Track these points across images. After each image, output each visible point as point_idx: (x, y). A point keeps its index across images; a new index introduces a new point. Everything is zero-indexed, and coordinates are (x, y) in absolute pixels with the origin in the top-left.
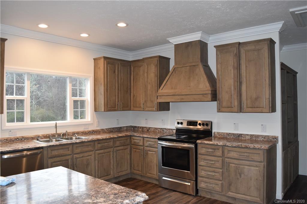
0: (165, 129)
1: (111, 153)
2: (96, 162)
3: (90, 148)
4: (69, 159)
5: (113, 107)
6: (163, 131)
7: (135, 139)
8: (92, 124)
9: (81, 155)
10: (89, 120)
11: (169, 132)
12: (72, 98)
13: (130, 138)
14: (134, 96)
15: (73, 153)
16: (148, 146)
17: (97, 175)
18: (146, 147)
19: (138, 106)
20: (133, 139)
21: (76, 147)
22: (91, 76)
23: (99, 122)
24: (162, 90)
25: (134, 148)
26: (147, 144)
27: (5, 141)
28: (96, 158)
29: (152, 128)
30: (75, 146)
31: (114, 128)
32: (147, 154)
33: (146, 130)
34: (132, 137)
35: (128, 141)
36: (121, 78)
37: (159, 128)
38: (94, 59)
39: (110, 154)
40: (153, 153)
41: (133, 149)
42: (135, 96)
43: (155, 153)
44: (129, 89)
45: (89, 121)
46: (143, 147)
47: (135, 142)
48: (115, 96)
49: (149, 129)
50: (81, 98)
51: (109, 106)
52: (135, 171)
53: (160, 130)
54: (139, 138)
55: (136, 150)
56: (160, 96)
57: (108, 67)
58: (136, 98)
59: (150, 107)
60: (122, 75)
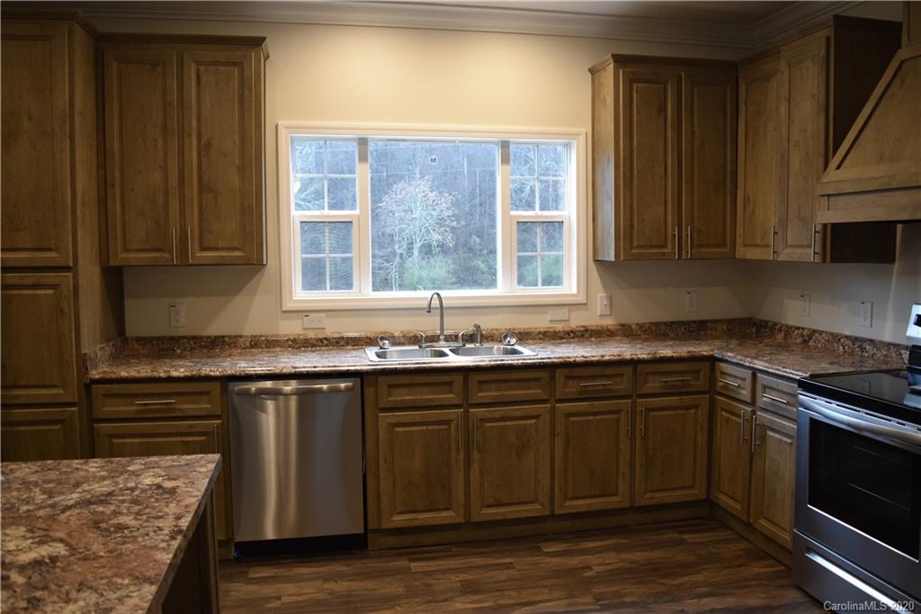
0: (872, 341)
1: (623, 417)
2: (559, 442)
3: (535, 392)
4: (452, 421)
5: (652, 247)
6: (863, 349)
7: (729, 375)
8: (585, 304)
9: (499, 411)
10: (574, 291)
11: (886, 356)
12: (513, 213)
13: (713, 369)
14: (747, 200)
15: (467, 404)
16: (769, 408)
17: (561, 489)
18: (763, 410)
19: (759, 242)
20: (723, 373)
21: (480, 382)
22: (579, 135)
23: (610, 299)
24: (838, 168)
25: (723, 409)
26: (765, 398)
27: (290, 343)
28: (559, 429)
29: (821, 333)
30: (475, 378)
31: (672, 323)
32: (764, 437)
33: (799, 341)
34: (717, 363)
35: (702, 377)
36: (693, 133)
37: (846, 337)
38: (590, 70)
39: (618, 420)
40: (785, 439)
41: (719, 409)
42: (751, 199)
43: (789, 441)
44: (729, 176)
45: (573, 295)
46: (750, 409)
47: (726, 386)
48: (666, 202)
49: (810, 338)
50: (545, 213)
51: (635, 241)
52: (722, 497)
53: (850, 344)
54: (739, 369)
55: (728, 415)
56: (829, 196)
57: (631, 93)
58: (753, 212)
59: (798, 246)
60: (696, 121)
